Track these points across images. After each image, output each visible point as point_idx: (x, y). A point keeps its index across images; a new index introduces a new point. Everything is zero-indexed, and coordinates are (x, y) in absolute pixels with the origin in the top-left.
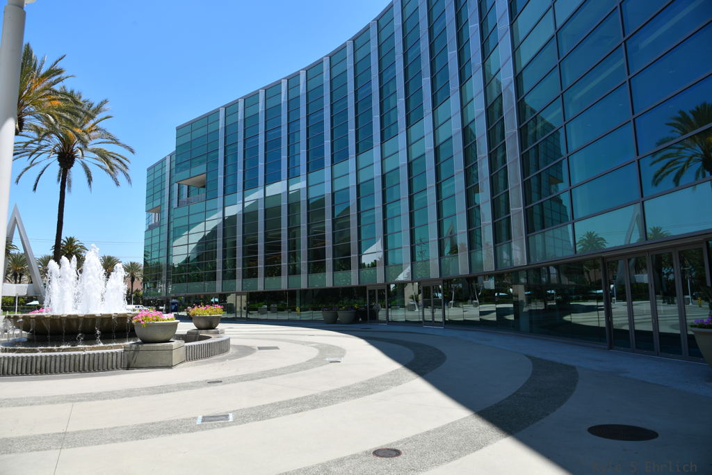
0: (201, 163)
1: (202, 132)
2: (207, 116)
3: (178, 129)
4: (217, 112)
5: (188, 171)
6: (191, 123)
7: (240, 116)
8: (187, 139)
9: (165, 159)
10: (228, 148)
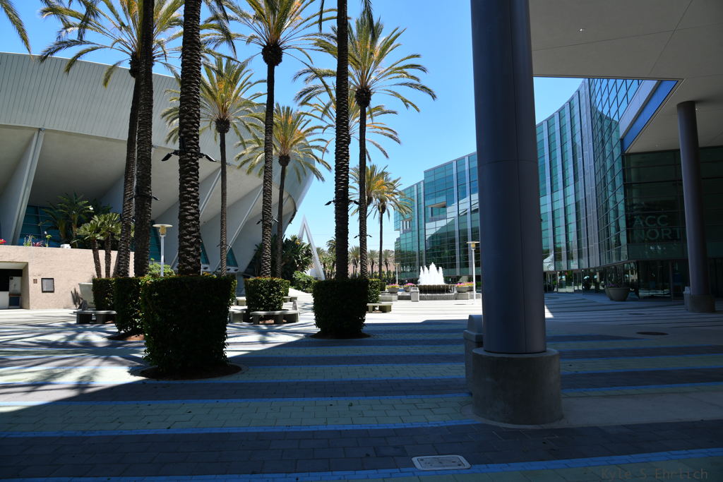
0: (442, 195)
1: (441, 175)
2: (445, 166)
3: (425, 172)
4: (451, 163)
5: (433, 200)
6: (434, 169)
7: (467, 168)
8: (432, 179)
9: (413, 186)
10: (460, 187)
